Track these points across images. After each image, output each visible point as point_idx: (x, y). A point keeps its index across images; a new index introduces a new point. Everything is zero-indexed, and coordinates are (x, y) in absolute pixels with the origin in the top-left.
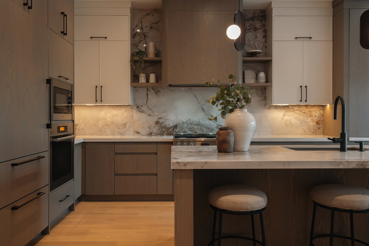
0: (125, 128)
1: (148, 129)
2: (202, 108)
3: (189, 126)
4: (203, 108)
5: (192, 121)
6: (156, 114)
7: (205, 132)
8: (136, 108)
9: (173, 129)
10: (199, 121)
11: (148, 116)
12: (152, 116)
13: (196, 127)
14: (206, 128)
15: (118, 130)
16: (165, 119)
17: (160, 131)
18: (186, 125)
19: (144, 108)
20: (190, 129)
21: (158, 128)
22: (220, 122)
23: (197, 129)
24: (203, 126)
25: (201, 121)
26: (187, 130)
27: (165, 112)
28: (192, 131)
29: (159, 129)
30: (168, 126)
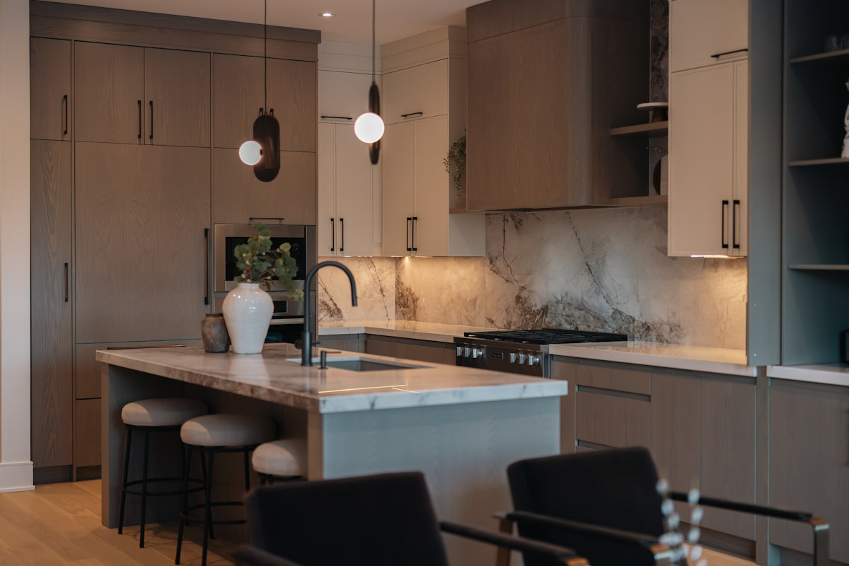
0: (475, 309)
1: (504, 314)
2: (587, 264)
3: (566, 309)
4: (589, 263)
5: (572, 299)
6: (516, 277)
7: (592, 327)
8: (488, 262)
9: (542, 317)
10: (582, 298)
11: (505, 281)
12: (511, 282)
13: (577, 313)
14: (595, 317)
15: (466, 313)
16: (529, 291)
17: (523, 320)
18: (561, 306)
19: (500, 264)
20: (568, 319)
21: (519, 312)
22: (618, 304)
23: (579, 318)
24: (588, 311)
25: (586, 299)
26: (563, 322)
27: (529, 273)
28: (570, 324)
29: (521, 315)
30: (534, 309)
